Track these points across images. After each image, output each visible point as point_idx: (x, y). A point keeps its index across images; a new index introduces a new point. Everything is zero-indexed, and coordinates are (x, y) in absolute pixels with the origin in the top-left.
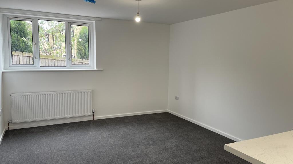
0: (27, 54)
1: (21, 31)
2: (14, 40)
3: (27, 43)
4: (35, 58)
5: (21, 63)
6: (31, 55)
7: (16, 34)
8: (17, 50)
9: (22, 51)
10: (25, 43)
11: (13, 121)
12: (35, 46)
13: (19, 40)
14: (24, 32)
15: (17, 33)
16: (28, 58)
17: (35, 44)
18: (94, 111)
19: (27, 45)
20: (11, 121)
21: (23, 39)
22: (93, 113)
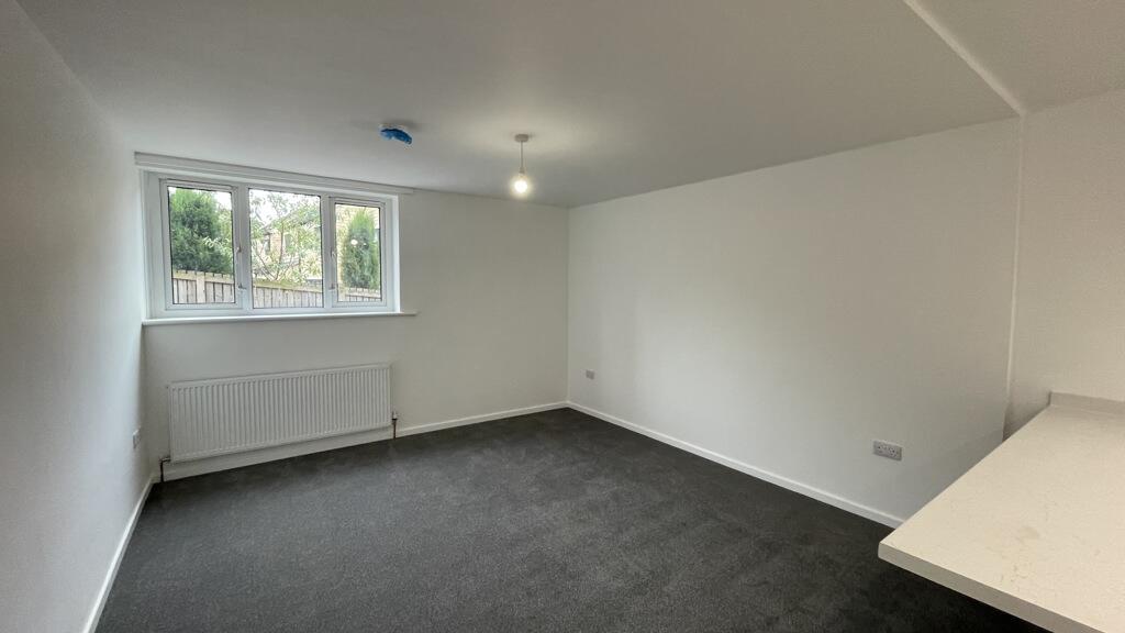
0: (217, 278)
1: (202, 222)
2: (182, 243)
3: (216, 250)
4: (241, 287)
5: (201, 299)
6: (228, 279)
7: (187, 230)
8: (188, 268)
9: (204, 269)
10: (213, 249)
11: (176, 458)
12: (240, 254)
13: (196, 244)
14: (209, 223)
15: (191, 226)
16: (218, 288)
17: (240, 251)
18: (395, 417)
19: (216, 257)
20: (169, 456)
21: (207, 241)
22: (394, 420)
